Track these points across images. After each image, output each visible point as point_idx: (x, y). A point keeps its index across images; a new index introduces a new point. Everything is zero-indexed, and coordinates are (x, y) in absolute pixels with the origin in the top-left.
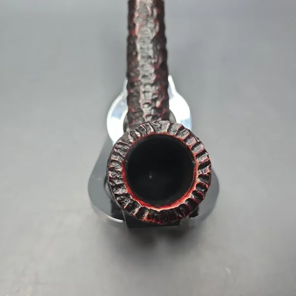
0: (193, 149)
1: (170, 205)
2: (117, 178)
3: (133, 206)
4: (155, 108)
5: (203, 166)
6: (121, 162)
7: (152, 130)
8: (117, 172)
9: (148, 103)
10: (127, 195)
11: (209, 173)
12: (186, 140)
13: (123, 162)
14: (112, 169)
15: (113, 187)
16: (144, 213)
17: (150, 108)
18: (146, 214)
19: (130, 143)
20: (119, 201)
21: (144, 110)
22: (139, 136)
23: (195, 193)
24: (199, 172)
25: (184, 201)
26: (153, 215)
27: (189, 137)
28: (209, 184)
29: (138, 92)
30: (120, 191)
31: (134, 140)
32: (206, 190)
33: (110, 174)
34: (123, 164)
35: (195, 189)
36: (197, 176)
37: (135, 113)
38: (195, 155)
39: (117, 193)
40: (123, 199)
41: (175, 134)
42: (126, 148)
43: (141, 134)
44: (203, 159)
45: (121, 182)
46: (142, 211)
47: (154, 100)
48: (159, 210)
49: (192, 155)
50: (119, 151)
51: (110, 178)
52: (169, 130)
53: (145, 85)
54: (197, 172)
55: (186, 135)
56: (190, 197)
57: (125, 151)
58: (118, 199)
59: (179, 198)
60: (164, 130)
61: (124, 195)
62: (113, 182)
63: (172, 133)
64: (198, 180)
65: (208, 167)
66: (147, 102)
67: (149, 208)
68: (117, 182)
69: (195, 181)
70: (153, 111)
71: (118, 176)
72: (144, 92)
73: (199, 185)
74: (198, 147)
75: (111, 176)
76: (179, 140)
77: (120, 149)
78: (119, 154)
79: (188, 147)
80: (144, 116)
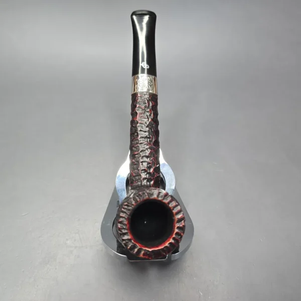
0: (173, 209)
1: (157, 247)
2: (124, 228)
3: (134, 247)
4: (149, 173)
5: (180, 220)
6: (126, 217)
7: (147, 197)
8: (124, 224)
9: (145, 170)
10: (130, 240)
11: (183, 226)
12: (169, 203)
13: (128, 218)
14: (121, 223)
15: (121, 234)
16: (141, 252)
17: (146, 173)
18: (143, 252)
19: (133, 205)
20: (125, 244)
21: (142, 174)
22: (138, 200)
23: (174, 239)
24: (177, 225)
25: (167, 244)
26: (146, 253)
27: (171, 201)
28: (183, 233)
29: (138, 162)
30: (126, 237)
31: (136, 203)
32: (181, 237)
33: (119, 225)
34: (128, 219)
35: (174, 236)
36: (176, 228)
37: (135, 176)
38: (174, 213)
39: (124, 238)
40: (127, 243)
41: (162, 198)
42: (130, 208)
43: (140, 199)
44: (179, 216)
45: (126, 231)
46: (139, 251)
47: (149, 168)
48: (150, 250)
49: (173, 213)
50: (125, 210)
51: (119, 228)
52: (158, 196)
53: (143, 157)
54: (176, 225)
55: (169, 199)
56: (171, 241)
57: (129, 210)
58: (124, 242)
59: (164, 242)
60: (155, 196)
61: (128, 239)
62: (121, 231)
63: (160, 199)
64: (176, 230)
65: (183, 221)
66: (144, 168)
67: (144, 248)
68: (124, 231)
69: (174, 231)
70: (148, 175)
71: (124, 227)
72: (142, 162)
73: (177, 234)
74: (177, 208)
75: (119, 227)
76: (164, 203)
77: (126, 209)
78: (125, 212)
79: (170, 208)
80: (142, 179)
